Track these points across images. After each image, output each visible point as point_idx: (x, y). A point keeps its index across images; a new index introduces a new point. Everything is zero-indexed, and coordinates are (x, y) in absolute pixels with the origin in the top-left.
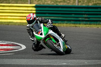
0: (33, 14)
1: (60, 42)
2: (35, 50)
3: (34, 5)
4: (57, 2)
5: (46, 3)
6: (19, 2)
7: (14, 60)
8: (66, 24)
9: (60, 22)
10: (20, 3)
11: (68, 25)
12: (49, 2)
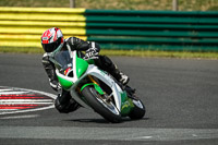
0: (56, 30)
1: (114, 93)
2: (61, 111)
3: (83, 10)
4: (131, 3)
5: (107, 5)
6: (49, 4)
7: (38, 129)
8: (152, 50)
9: (138, 47)
10: (50, 7)
11: (155, 53)
12: (115, 4)
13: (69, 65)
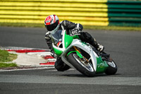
1: (92, 58)
3: (106, 1)
13: (60, 40)
